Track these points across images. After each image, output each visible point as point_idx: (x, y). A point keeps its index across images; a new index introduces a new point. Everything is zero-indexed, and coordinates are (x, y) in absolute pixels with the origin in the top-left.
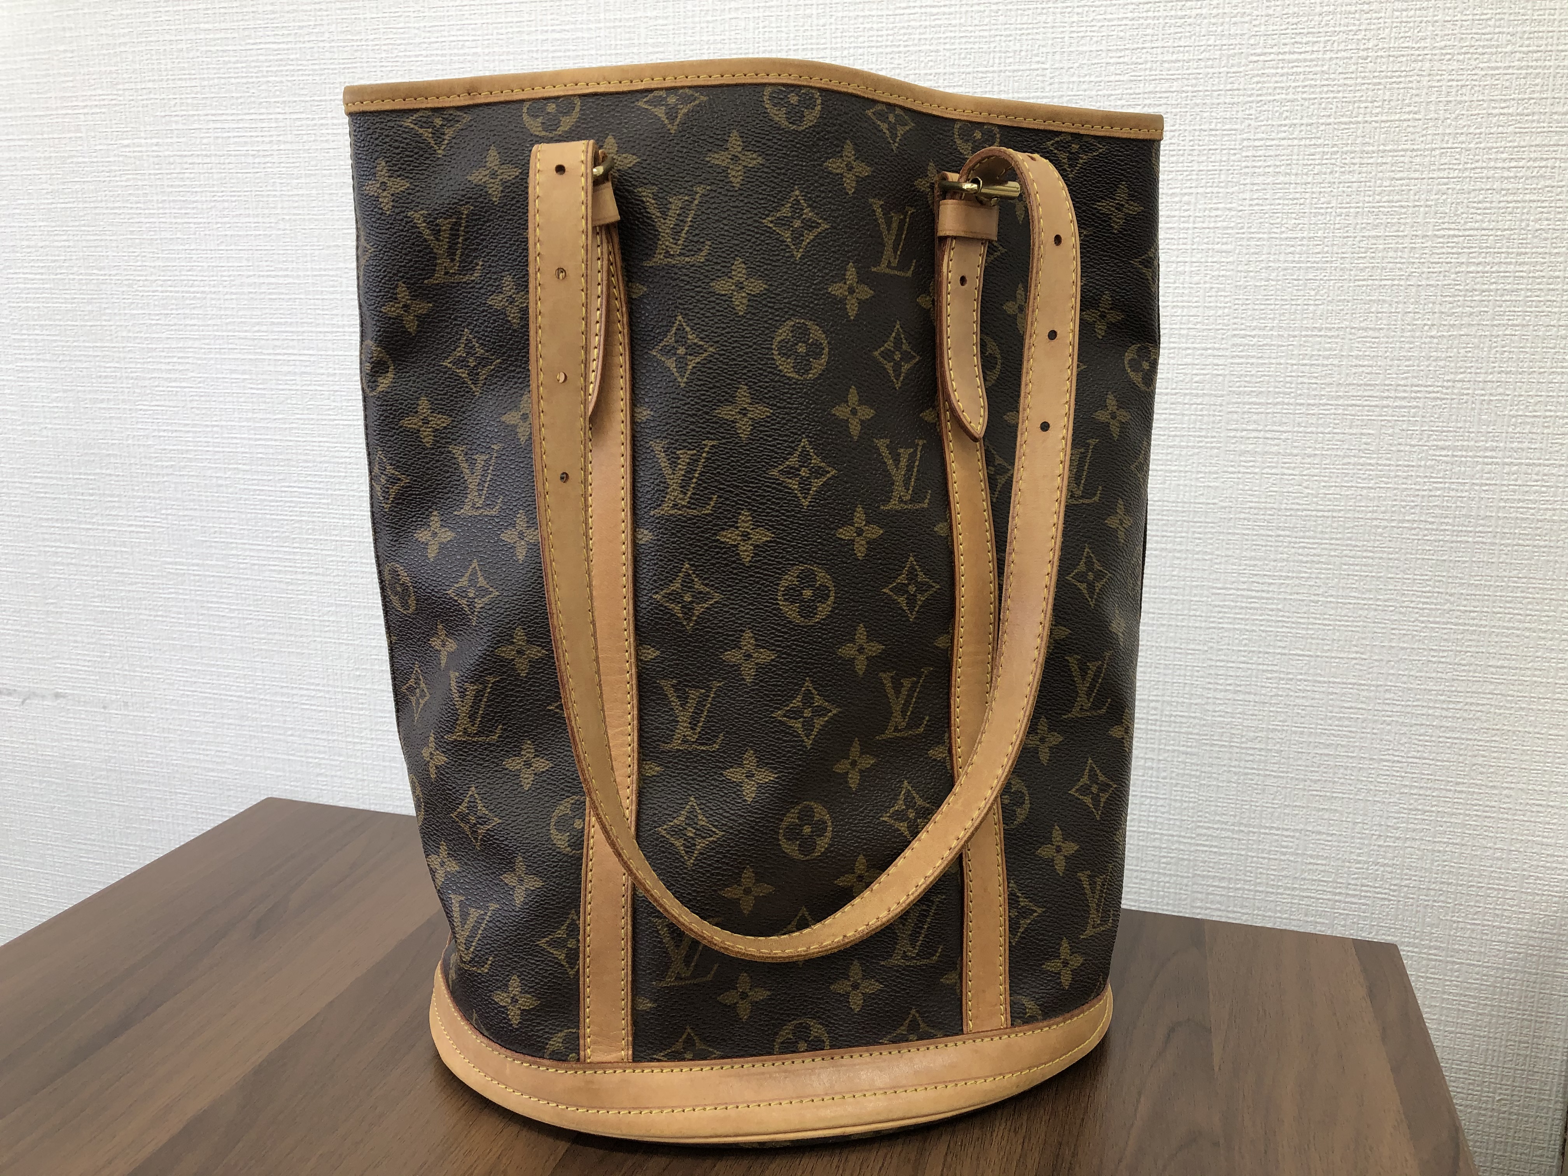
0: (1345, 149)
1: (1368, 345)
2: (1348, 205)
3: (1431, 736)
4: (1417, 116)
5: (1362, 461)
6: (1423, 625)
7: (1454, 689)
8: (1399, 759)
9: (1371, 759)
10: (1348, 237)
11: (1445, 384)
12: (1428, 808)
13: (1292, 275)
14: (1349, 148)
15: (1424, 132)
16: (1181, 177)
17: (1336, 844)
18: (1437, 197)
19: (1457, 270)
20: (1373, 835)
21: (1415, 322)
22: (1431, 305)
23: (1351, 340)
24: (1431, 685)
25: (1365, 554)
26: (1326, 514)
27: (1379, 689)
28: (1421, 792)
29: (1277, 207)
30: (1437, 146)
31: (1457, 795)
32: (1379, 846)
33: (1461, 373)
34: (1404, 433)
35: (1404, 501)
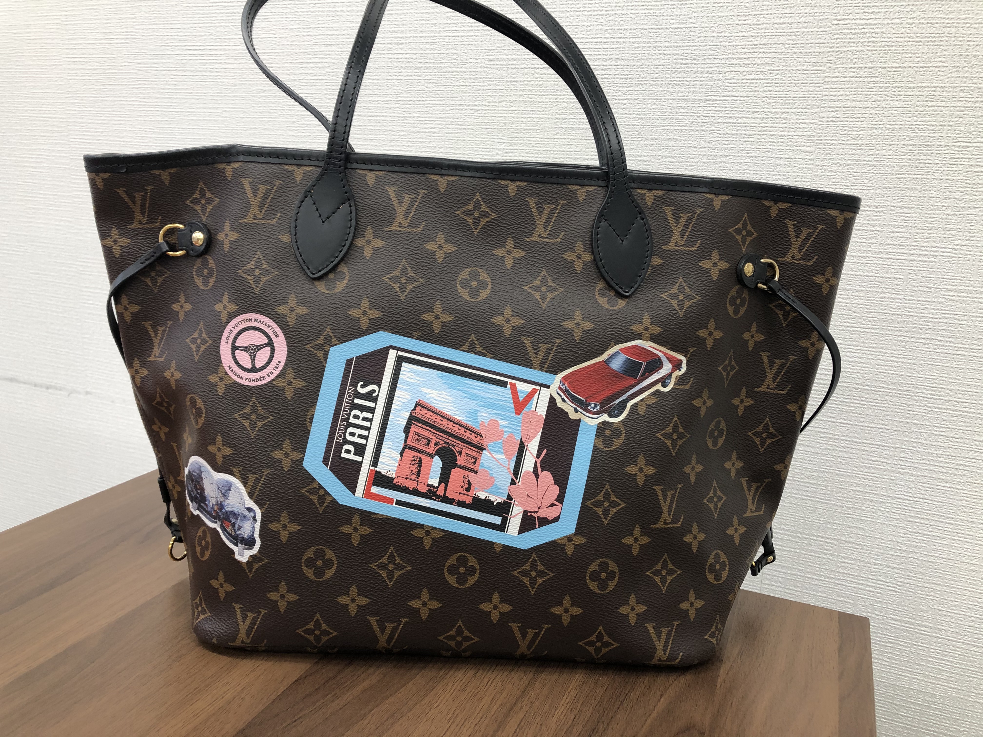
0: (895, 85)
1: (903, 218)
2: (894, 123)
3: (931, 484)
4: (945, 65)
5: (893, 296)
6: (930, 409)
7: (948, 454)
8: (909, 498)
9: (889, 496)
10: (893, 145)
11: (955, 247)
12: (926, 532)
13: (853, 169)
14: (897, 84)
15: (949, 75)
16: (782, 101)
17: (861, 551)
18: (956, 119)
19: (967, 170)
20: (887, 547)
21: (936, 204)
22: (948, 193)
23: (891, 214)
24: (933, 450)
25: (892, 359)
26: (867, 330)
27: (897, 450)
28: (922, 522)
29: (845, 123)
30: (957, 85)
31: (947, 525)
32: (891, 555)
33: (967, 240)
34: (924, 279)
35: (921, 325)
